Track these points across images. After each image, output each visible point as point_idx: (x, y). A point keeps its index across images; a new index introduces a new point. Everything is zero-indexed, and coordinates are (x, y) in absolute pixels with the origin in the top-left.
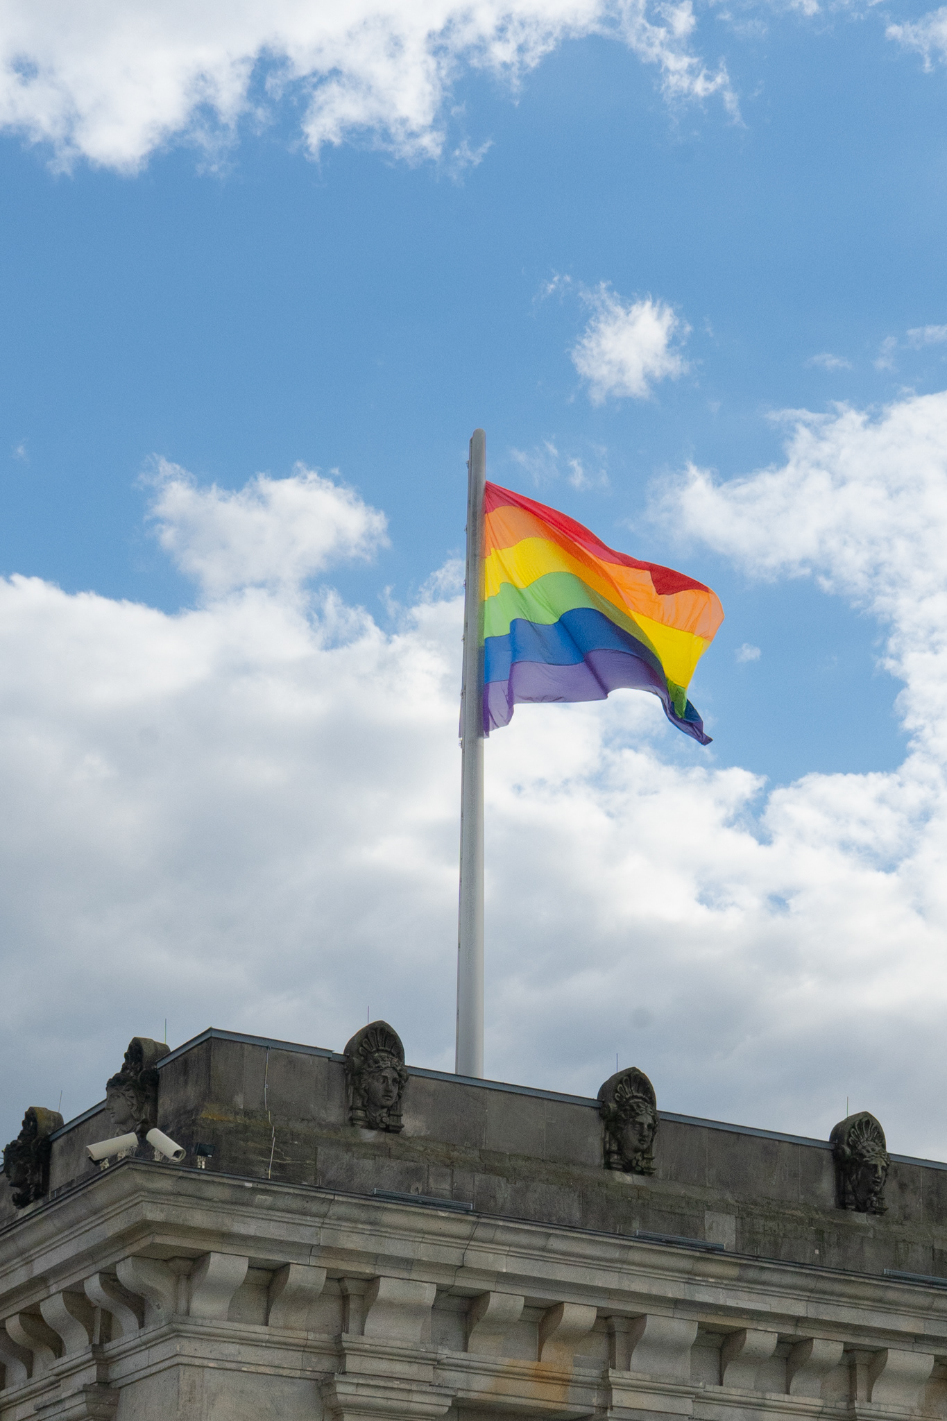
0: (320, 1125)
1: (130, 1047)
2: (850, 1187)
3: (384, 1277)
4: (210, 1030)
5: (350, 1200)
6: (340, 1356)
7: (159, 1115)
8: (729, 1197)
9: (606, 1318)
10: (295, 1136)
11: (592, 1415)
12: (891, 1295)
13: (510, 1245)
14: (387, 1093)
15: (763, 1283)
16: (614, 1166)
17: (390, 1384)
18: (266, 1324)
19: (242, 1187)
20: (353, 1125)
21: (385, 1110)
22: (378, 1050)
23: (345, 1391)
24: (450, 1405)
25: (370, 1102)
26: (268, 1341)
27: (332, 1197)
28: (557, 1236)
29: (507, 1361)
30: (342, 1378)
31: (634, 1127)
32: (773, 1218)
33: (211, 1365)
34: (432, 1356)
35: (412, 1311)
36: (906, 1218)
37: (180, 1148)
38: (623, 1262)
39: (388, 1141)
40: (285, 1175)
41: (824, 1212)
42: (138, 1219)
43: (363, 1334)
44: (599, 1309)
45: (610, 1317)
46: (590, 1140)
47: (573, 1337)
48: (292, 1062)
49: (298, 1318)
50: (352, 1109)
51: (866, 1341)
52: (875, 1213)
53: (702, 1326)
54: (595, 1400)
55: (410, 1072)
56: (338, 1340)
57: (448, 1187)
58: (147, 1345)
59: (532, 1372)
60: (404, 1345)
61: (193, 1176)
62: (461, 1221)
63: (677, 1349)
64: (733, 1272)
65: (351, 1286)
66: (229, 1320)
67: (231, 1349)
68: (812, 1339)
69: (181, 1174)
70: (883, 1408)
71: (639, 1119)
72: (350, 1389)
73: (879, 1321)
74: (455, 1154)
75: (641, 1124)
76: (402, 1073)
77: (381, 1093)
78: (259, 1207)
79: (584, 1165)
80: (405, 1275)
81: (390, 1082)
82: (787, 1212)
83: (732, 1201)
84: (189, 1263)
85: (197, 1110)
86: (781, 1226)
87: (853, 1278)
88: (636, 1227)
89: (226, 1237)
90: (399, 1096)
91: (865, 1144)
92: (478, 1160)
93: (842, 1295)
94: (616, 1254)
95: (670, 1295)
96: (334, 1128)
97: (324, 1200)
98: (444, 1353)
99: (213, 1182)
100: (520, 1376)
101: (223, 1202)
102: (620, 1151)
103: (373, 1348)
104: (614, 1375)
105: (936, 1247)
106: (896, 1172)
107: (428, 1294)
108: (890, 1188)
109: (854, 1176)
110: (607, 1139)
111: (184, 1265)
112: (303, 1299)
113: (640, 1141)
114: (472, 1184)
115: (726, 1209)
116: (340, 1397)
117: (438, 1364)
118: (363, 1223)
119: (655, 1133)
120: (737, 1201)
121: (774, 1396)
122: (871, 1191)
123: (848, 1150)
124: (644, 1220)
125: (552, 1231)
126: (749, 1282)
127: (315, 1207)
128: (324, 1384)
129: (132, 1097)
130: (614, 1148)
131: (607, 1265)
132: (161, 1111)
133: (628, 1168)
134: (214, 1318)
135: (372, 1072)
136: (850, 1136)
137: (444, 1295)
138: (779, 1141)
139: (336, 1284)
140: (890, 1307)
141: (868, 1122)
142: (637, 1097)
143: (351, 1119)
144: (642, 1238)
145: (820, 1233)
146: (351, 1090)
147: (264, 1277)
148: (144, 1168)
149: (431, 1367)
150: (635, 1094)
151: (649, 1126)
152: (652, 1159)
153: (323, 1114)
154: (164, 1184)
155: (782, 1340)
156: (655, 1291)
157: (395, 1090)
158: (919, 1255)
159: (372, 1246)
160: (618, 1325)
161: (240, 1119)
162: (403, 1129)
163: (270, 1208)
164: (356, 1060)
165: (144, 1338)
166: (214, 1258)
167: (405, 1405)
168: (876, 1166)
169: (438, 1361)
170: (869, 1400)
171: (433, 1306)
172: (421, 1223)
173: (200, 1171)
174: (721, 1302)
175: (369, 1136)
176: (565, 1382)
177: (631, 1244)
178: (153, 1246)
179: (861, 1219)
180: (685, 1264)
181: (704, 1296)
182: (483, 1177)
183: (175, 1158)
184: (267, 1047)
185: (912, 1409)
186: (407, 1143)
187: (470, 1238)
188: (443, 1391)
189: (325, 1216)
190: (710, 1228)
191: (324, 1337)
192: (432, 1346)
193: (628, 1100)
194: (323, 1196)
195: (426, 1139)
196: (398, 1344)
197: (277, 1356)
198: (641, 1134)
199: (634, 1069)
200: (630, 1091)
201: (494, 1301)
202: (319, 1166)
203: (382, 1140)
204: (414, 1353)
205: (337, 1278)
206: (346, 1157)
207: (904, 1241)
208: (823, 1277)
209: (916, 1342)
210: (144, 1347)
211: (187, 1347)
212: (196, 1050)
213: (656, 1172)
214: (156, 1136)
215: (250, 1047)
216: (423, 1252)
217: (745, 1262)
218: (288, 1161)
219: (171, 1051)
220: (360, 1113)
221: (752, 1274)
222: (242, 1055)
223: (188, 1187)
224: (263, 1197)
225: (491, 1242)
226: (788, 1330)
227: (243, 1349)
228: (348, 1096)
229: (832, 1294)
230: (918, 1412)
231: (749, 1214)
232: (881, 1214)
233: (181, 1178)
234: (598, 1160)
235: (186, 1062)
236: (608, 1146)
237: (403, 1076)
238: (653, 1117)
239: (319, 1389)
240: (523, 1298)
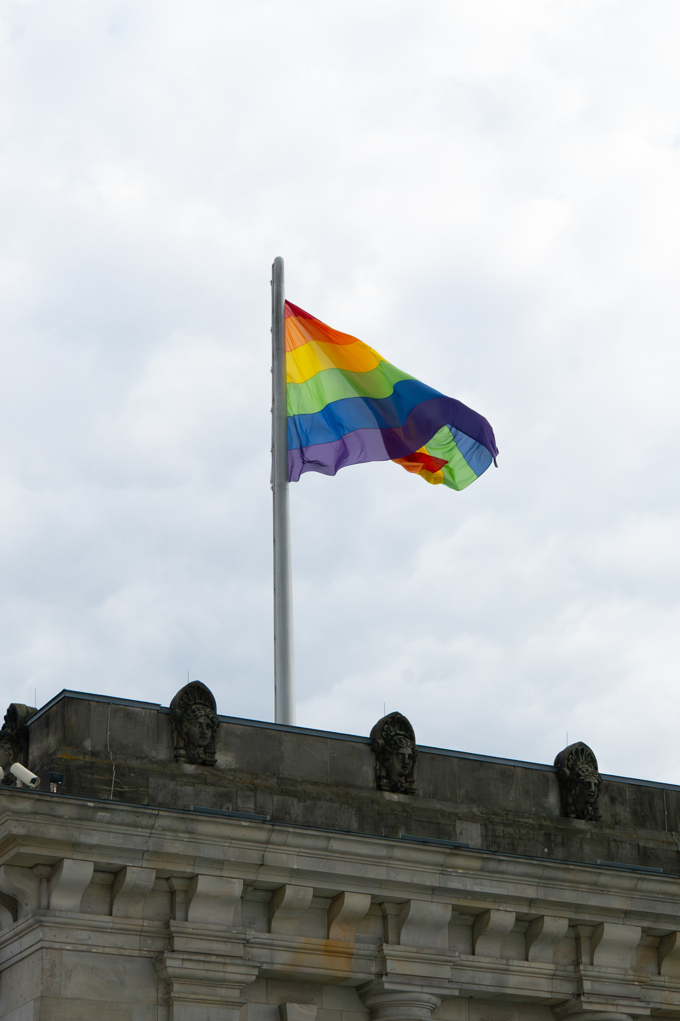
0: (152, 762)
1: (8, 710)
2: (571, 800)
3: (202, 875)
4: (64, 691)
5: (171, 814)
6: (170, 938)
7: (29, 761)
8: (475, 810)
9: (380, 904)
10: (131, 770)
11: (372, 980)
12: (603, 880)
13: (298, 847)
14: (203, 735)
15: (502, 872)
16: (384, 788)
17: (208, 959)
18: (111, 914)
19: (87, 806)
20: (177, 761)
21: (202, 748)
22: (195, 703)
23: (173, 964)
24: (257, 974)
25: (189, 743)
26: (112, 928)
27: (156, 812)
28: (335, 838)
29: (302, 939)
30: (170, 955)
31: (398, 757)
32: (509, 825)
33: (68, 947)
34: (242, 936)
35: (225, 901)
36: (617, 823)
37: (35, 776)
38: (390, 858)
39: (206, 773)
40: (121, 797)
41: (551, 819)
42: (6, 834)
43: (186, 920)
44: (373, 897)
45: (383, 903)
46: (365, 768)
47: (354, 919)
48: (129, 715)
49: (136, 909)
50: (176, 749)
51: (587, 917)
52: (591, 820)
53: (455, 908)
54: (374, 969)
55: (220, 719)
56: (167, 926)
57: (252, 806)
58: (19, 936)
59: (323, 948)
60: (219, 928)
61: (48, 798)
62: (260, 829)
63: (437, 926)
64: (477, 864)
65: (177, 884)
66: (81, 912)
67: (84, 935)
68: (543, 916)
69: (37, 797)
70: (603, 970)
71: (401, 751)
72: (177, 963)
73: (595, 901)
74: (258, 781)
75: (404, 755)
76: (214, 719)
77: (198, 736)
78: (100, 821)
79: (361, 788)
80: (218, 873)
81: (205, 727)
82: (521, 820)
83: (478, 813)
84: (49, 869)
85: (55, 753)
86: (517, 832)
87: (572, 867)
88: (401, 833)
89: (75, 846)
90: (213, 738)
91: (581, 766)
92: (276, 785)
93: (564, 881)
94: (384, 852)
95: (428, 884)
96: (162, 763)
97: (151, 815)
98: (251, 934)
99: (62, 803)
100: (313, 951)
101: (72, 819)
102: (388, 777)
103: (195, 931)
104: (387, 949)
105: (641, 844)
106: (607, 788)
107: (237, 888)
108: (603, 800)
109: (574, 792)
110: (378, 768)
111: (45, 871)
112: (138, 893)
113: (403, 767)
114: (272, 803)
115: (473, 818)
116: (170, 970)
117: (247, 943)
118: (182, 832)
119: (415, 761)
120: (482, 813)
121: (516, 963)
122: (587, 802)
123: (568, 772)
124: (408, 829)
125: (331, 835)
126: (490, 872)
127: (144, 821)
128: (157, 960)
129: (9, 749)
130: (384, 774)
131: (376, 861)
132: (31, 757)
133: (394, 790)
134: (70, 911)
135: (191, 719)
136: (569, 761)
137: (250, 889)
138: (514, 766)
139: (164, 883)
140: (604, 890)
141: (582, 750)
142: (399, 734)
143: (176, 757)
144: (404, 839)
145: (548, 836)
146: (175, 735)
147: (107, 878)
148: (8, 793)
149: (242, 945)
150: (398, 732)
151: (409, 755)
152: (414, 782)
153: (154, 754)
154: (25, 805)
155: (519, 919)
156: (416, 880)
157: (209, 733)
158: (627, 850)
159: (191, 851)
160: (390, 909)
161: (88, 758)
162: (217, 763)
163: (109, 823)
164: (178, 711)
165: (17, 930)
166: (66, 863)
167: (220, 975)
168: (589, 783)
169: (248, 941)
170: (592, 964)
171: (242, 897)
172: (227, 831)
173: (52, 795)
174: (469, 888)
175: (190, 768)
176: (350, 955)
177: (395, 843)
178: (18, 855)
179: (581, 824)
180: (440, 859)
181: (455, 884)
182: (280, 797)
183: (32, 785)
184: (109, 703)
185: (625, 970)
186: (220, 774)
187: (268, 842)
188: (248, 963)
189: (152, 827)
190: (461, 833)
191: (157, 923)
192: (241, 929)
193: (392, 737)
194: (150, 811)
195: (235, 770)
196: (214, 927)
197: (119, 940)
198: (403, 762)
199: (397, 713)
200: (395, 730)
201: (289, 892)
202: (150, 791)
203: (200, 772)
204: (227, 934)
205: (164, 877)
206: (172, 785)
207: (615, 840)
208: (547, 866)
209: (626, 917)
210: (17, 937)
211: (48, 934)
212: (55, 707)
213: (417, 791)
214: (18, 769)
215: (96, 704)
216: (231, 854)
217: (485, 856)
218: (126, 788)
219: (38, 709)
220: (182, 752)
221: (492, 865)
222: (89, 710)
223: (43, 807)
224: (103, 814)
225: (284, 845)
226: (524, 910)
227: (92, 934)
228: (172, 738)
229: (556, 879)
230: (631, 972)
231: (492, 822)
232: (597, 820)
233: (38, 800)
234: (372, 784)
235: (48, 718)
236: (378, 772)
237: (216, 723)
238: (412, 749)
239: (154, 964)
240: (312, 889)
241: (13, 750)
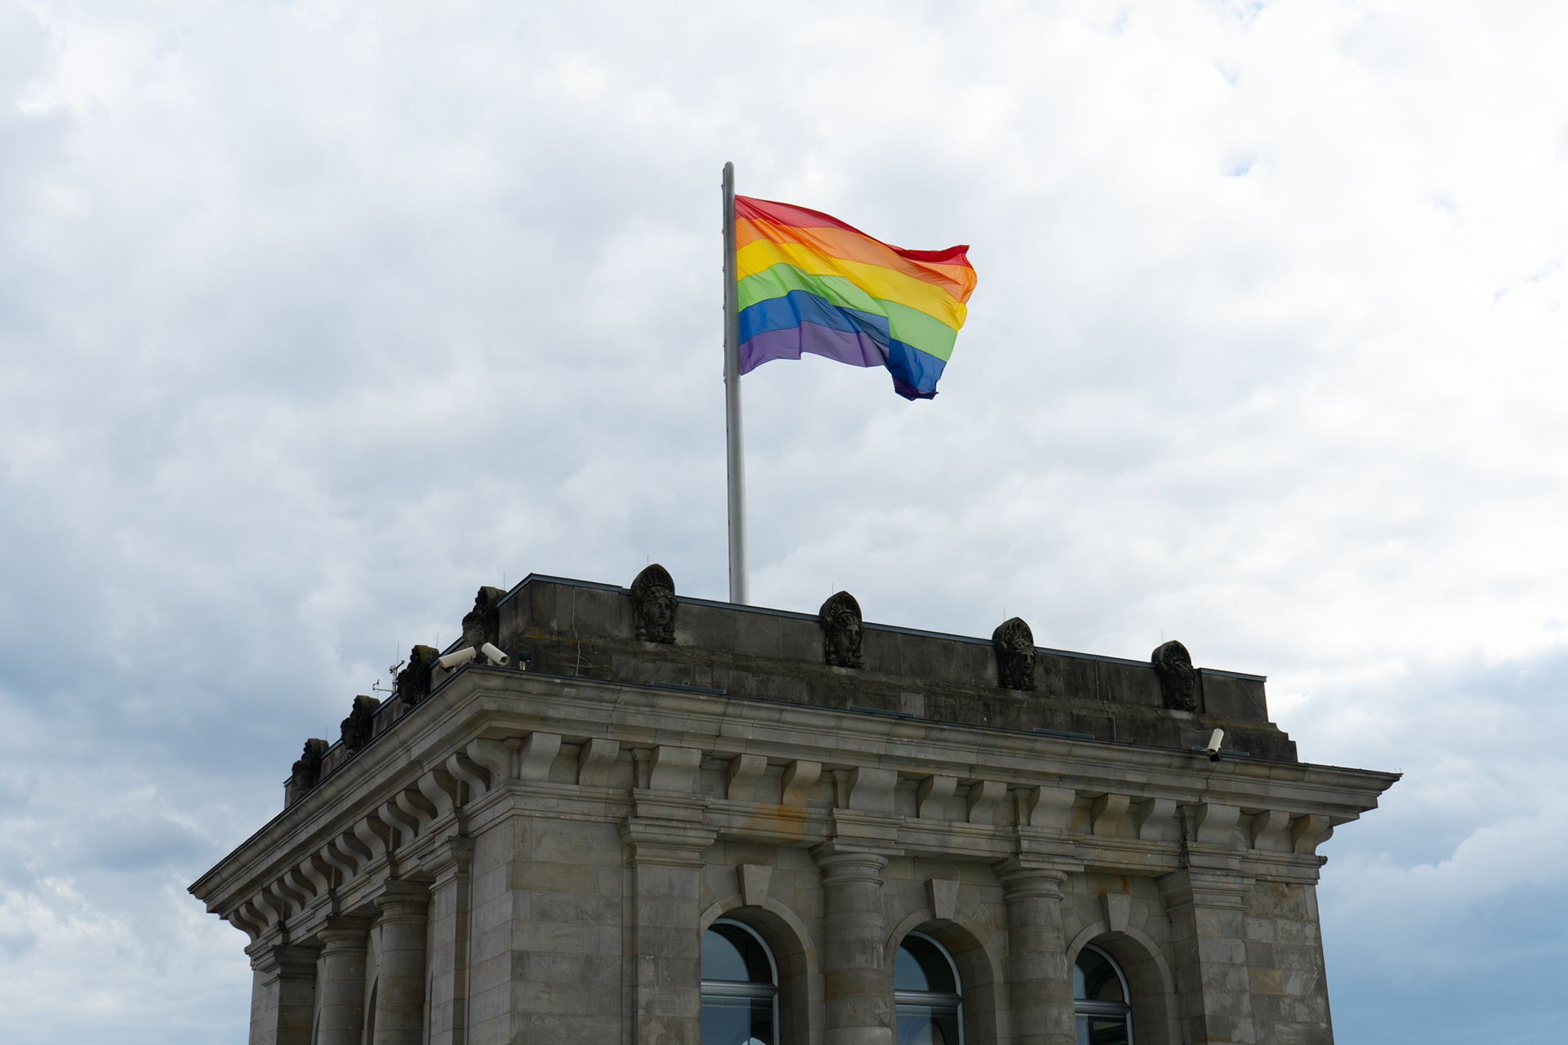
0: (614, 640)
1: (479, 593)
2: (1008, 672)
3: (663, 745)
4: (531, 574)
5: (633, 689)
6: (633, 805)
7: (500, 640)
8: (918, 682)
9: (830, 771)
10: (595, 648)
11: (823, 843)
12: (1040, 746)
13: (753, 719)
14: (662, 615)
15: (944, 741)
16: (833, 662)
17: (669, 824)
18: (577, 783)
19: (554, 682)
20: (638, 639)
21: (661, 628)
22: (654, 585)
23: (636, 829)
24: (715, 837)
25: (649, 622)
26: (578, 797)
27: (620, 688)
28: (787, 710)
29: (757, 805)
30: (634, 821)
31: (845, 634)
32: (950, 696)
33: (538, 815)
34: (702, 803)
35: (684, 770)
36: (1052, 693)
37: (505, 655)
38: (839, 729)
39: (665, 650)
40: (586, 673)
41: (989, 690)
42: (479, 709)
43: (649, 788)
44: (824, 764)
45: (833, 770)
46: (814, 644)
47: (805, 786)
48: (592, 597)
49: (602, 778)
50: (637, 628)
51: (1023, 781)
52: (1027, 690)
53: (900, 774)
54: (825, 832)
55: (679, 600)
56: (631, 794)
57: (710, 681)
58: (492, 804)
59: (777, 813)
60: (680, 795)
61: (516, 676)
62: (717, 702)
63: (883, 791)
64: (921, 733)
65: (640, 755)
66: (550, 781)
67: (552, 803)
68: (983, 781)
69: (507, 674)
70: (1039, 830)
71: (849, 628)
72: (641, 828)
73: (1032, 766)
74: (714, 658)
75: (851, 631)
76: (673, 600)
77: (657, 616)
78: (566, 697)
79: (811, 662)
80: (679, 745)
81: (664, 607)
82: (962, 691)
83: (921, 685)
84: (519, 742)
85: (523, 633)
86: (958, 702)
87: (1010, 735)
88: (850, 705)
89: (543, 720)
90: (672, 617)
91: (1018, 640)
92: (731, 661)
93: (1002, 748)
94: (833, 723)
95: (875, 752)
96: (624, 642)
97: (614, 690)
98: (710, 801)
99: (531, 680)
100: (768, 816)
101: (538, 694)
102: (837, 652)
103: (657, 798)
104: (837, 813)
105: (1074, 713)
106: (1042, 661)
107: (696, 758)
108: (1039, 671)
109: (1011, 664)
110: (827, 643)
111: (516, 743)
112: (603, 763)
113: (850, 643)
114: (727, 678)
115: (916, 690)
116: (633, 835)
117: (705, 808)
118: (644, 706)
119: (862, 637)
120: (925, 685)
121: (958, 824)
122: (1024, 674)
123: (1005, 645)
124: (856, 701)
125: (783, 707)
126: (932, 740)
127: (608, 696)
128: (621, 825)
129: (481, 629)
130: (832, 649)
131: (826, 731)
132: (500, 637)
133: (842, 664)
134: (540, 781)
135: (650, 600)
136: (1006, 635)
137: (708, 758)
138: (955, 641)
139: (628, 753)
140: (1040, 755)
141: (1019, 625)
142: (846, 612)
143: (637, 635)
144: (852, 711)
145: (987, 705)
146: (636, 615)
147: (574, 749)
148: (479, 671)
149: (701, 811)
150: (846, 610)
151: (856, 632)
152: (861, 656)
153: (616, 633)
154: (496, 682)
155: (961, 783)
156: (863, 749)
157: (668, 613)
158: (1061, 718)
159: (652, 724)
160: (840, 776)
161: (554, 638)
162: (676, 641)
163: (575, 698)
164: (638, 592)
165: (490, 799)
166: (535, 736)
167: (682, 839)
168: (1026, 656)
169: (706, 807)
170: (1029, 825)
171: (700, 766)
172: (686, 705)
173: (521, 672)
174: (913, 756)
175: (650, 646)
176: (802, 819)
177: (844, 715)
178: (491, 729)
179: (1018, 694)
180: (885, 728)
181: (900, 751)
182: (735, 672)
183: (502, 663)
184: (574, 586)
185: (1061, 830)
186: (679, 651)
187: (724, 715)
188: (710, 828)
189: (615, 702)
190: (905, 704)
191: (621, 791)
192: (701, 795)
193: (840, 614)
194: (613, 687)
195: (693, 647)
196: (675, 794)
197: (587, 807)
198: (851, 638)
199: (844, 592)
200: (842, 609)
201: (745, 761)
202: (614, 668)
203: (660, 649)
204: (687, 801)
205: (627, 748)
206: (633, 662)
207: (1050, 709)
208: (986, 734)
209: (1061, 780)
210: (490, 805)
211: (519, 803)
212: (522, 590)
213: (863, 666)
214: (489, 648)
215: (561, 586)
216: (690, 726)
217: (928, 725)
218: (591, 666)
219: (508, 592)
220: (643, 631)
221: (934, 734)
222: (555, 592)
223: (513, 684)
224: (570, 690)
225: (740, 717)
226: (965, 775)
227: (559, 802)
228: (634, 618)
229: (995, 746)
230: (1065, 832)
231: (934, 693)
232: (1033, 691)
233: (507, 677)
234: (821, 659)
235: (516, 601)
236: (827, 648)
237: (674, 603)
238: (859, 626)
239: (619, 829)
240: (766, 758)
241: (485, 631)
